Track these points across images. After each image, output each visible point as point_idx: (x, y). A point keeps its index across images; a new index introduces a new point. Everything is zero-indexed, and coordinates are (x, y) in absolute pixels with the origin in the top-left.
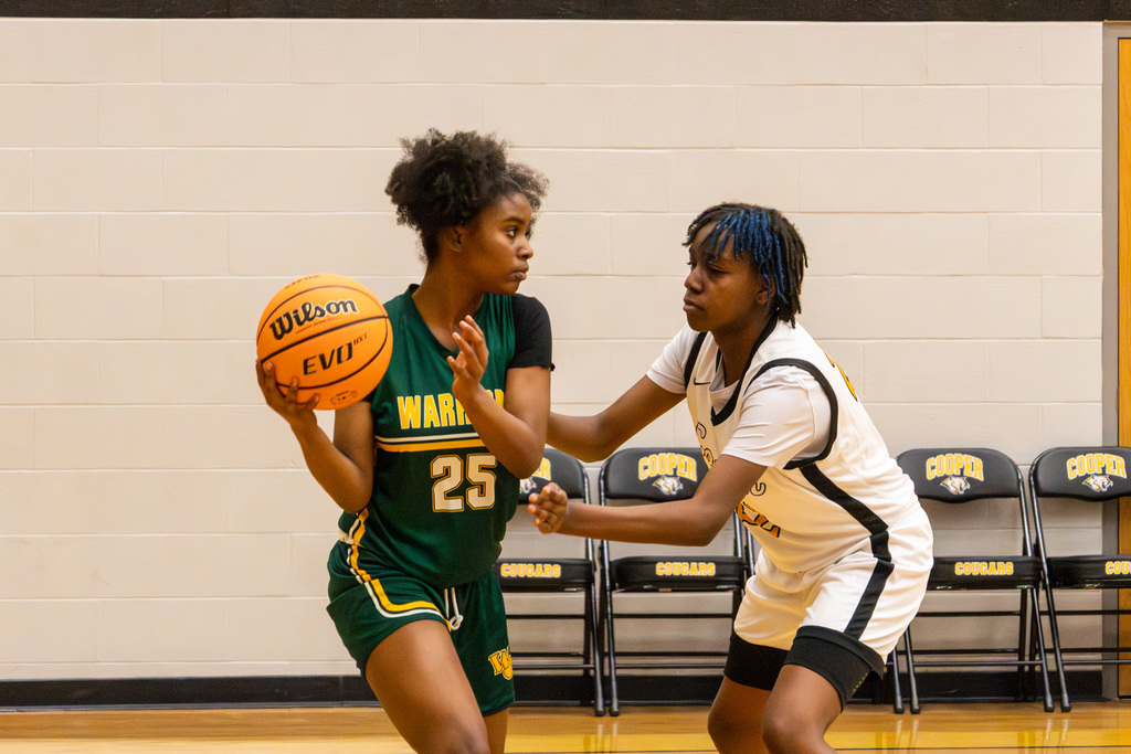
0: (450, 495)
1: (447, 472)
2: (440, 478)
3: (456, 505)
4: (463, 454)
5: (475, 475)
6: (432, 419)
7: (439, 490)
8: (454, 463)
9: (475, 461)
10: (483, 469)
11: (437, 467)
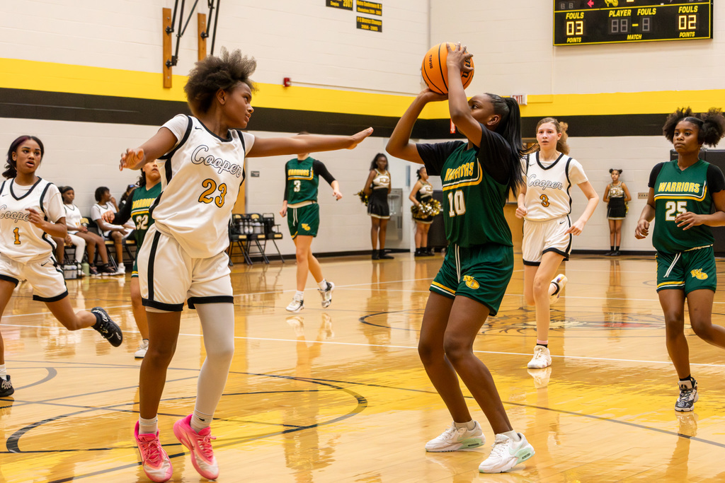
0: (671, 215)
1: (671, 207)
2: (668, 209)
3: (673, 218)
4: (676, 201)
5: (680, 209)
6: (668, 189)
7: (668, 213)
8: (673, 204)
9: (680, 204)
10: (682, 207)
11: (668, 205)
